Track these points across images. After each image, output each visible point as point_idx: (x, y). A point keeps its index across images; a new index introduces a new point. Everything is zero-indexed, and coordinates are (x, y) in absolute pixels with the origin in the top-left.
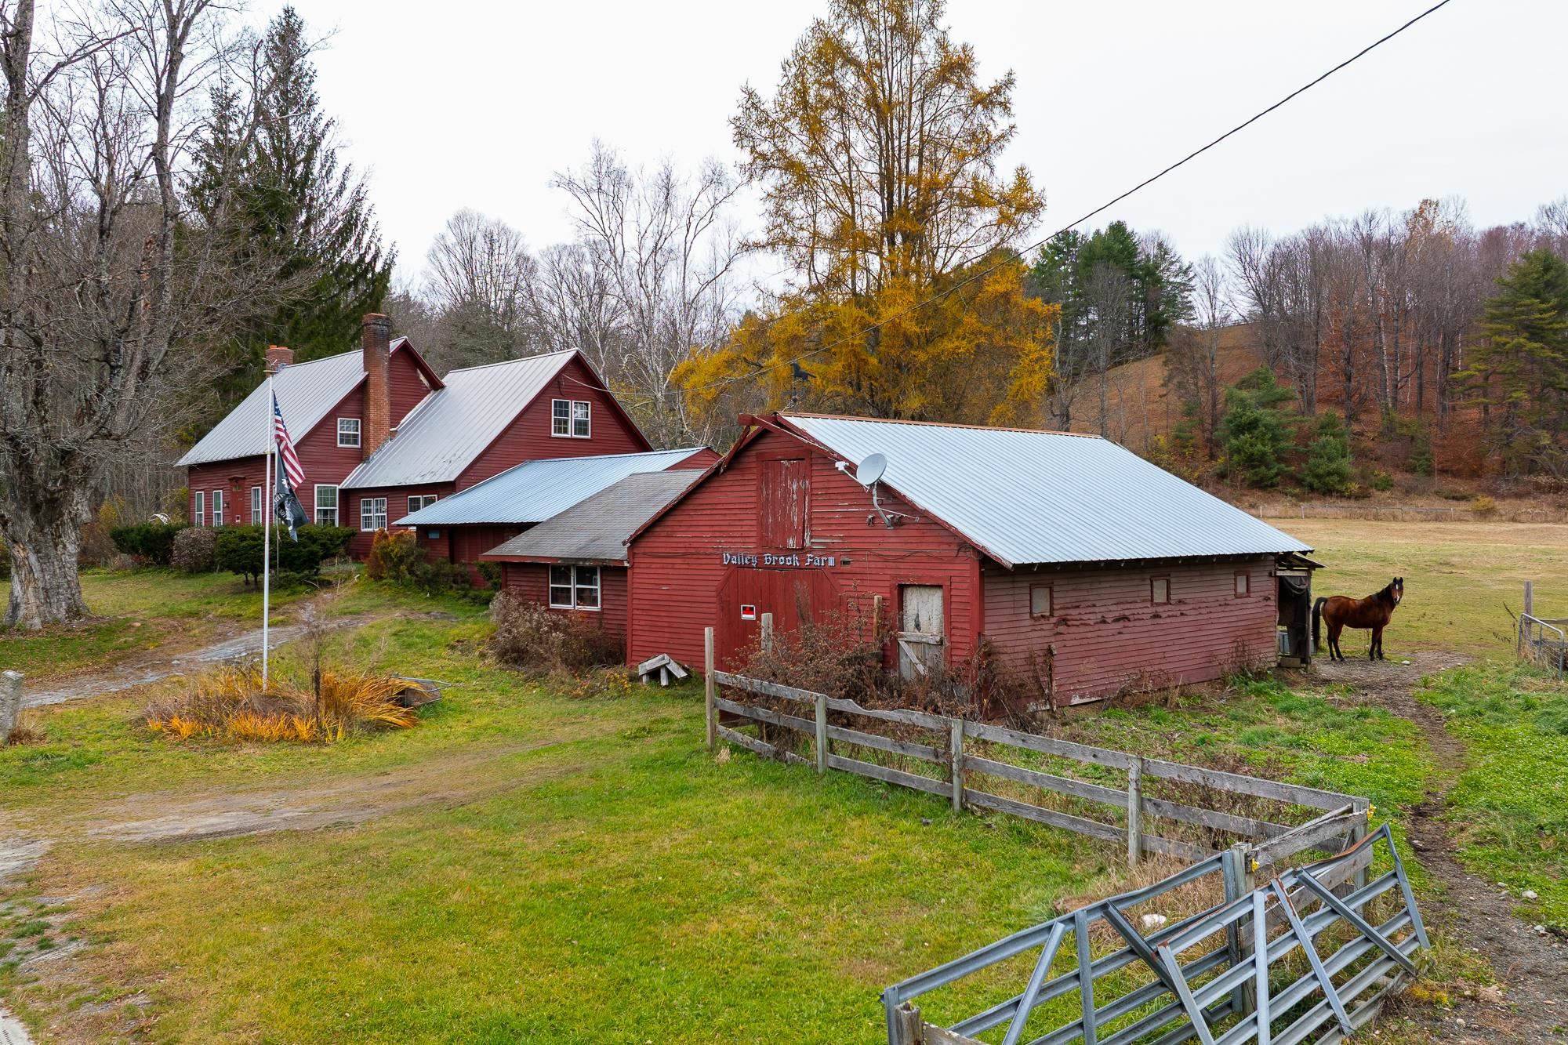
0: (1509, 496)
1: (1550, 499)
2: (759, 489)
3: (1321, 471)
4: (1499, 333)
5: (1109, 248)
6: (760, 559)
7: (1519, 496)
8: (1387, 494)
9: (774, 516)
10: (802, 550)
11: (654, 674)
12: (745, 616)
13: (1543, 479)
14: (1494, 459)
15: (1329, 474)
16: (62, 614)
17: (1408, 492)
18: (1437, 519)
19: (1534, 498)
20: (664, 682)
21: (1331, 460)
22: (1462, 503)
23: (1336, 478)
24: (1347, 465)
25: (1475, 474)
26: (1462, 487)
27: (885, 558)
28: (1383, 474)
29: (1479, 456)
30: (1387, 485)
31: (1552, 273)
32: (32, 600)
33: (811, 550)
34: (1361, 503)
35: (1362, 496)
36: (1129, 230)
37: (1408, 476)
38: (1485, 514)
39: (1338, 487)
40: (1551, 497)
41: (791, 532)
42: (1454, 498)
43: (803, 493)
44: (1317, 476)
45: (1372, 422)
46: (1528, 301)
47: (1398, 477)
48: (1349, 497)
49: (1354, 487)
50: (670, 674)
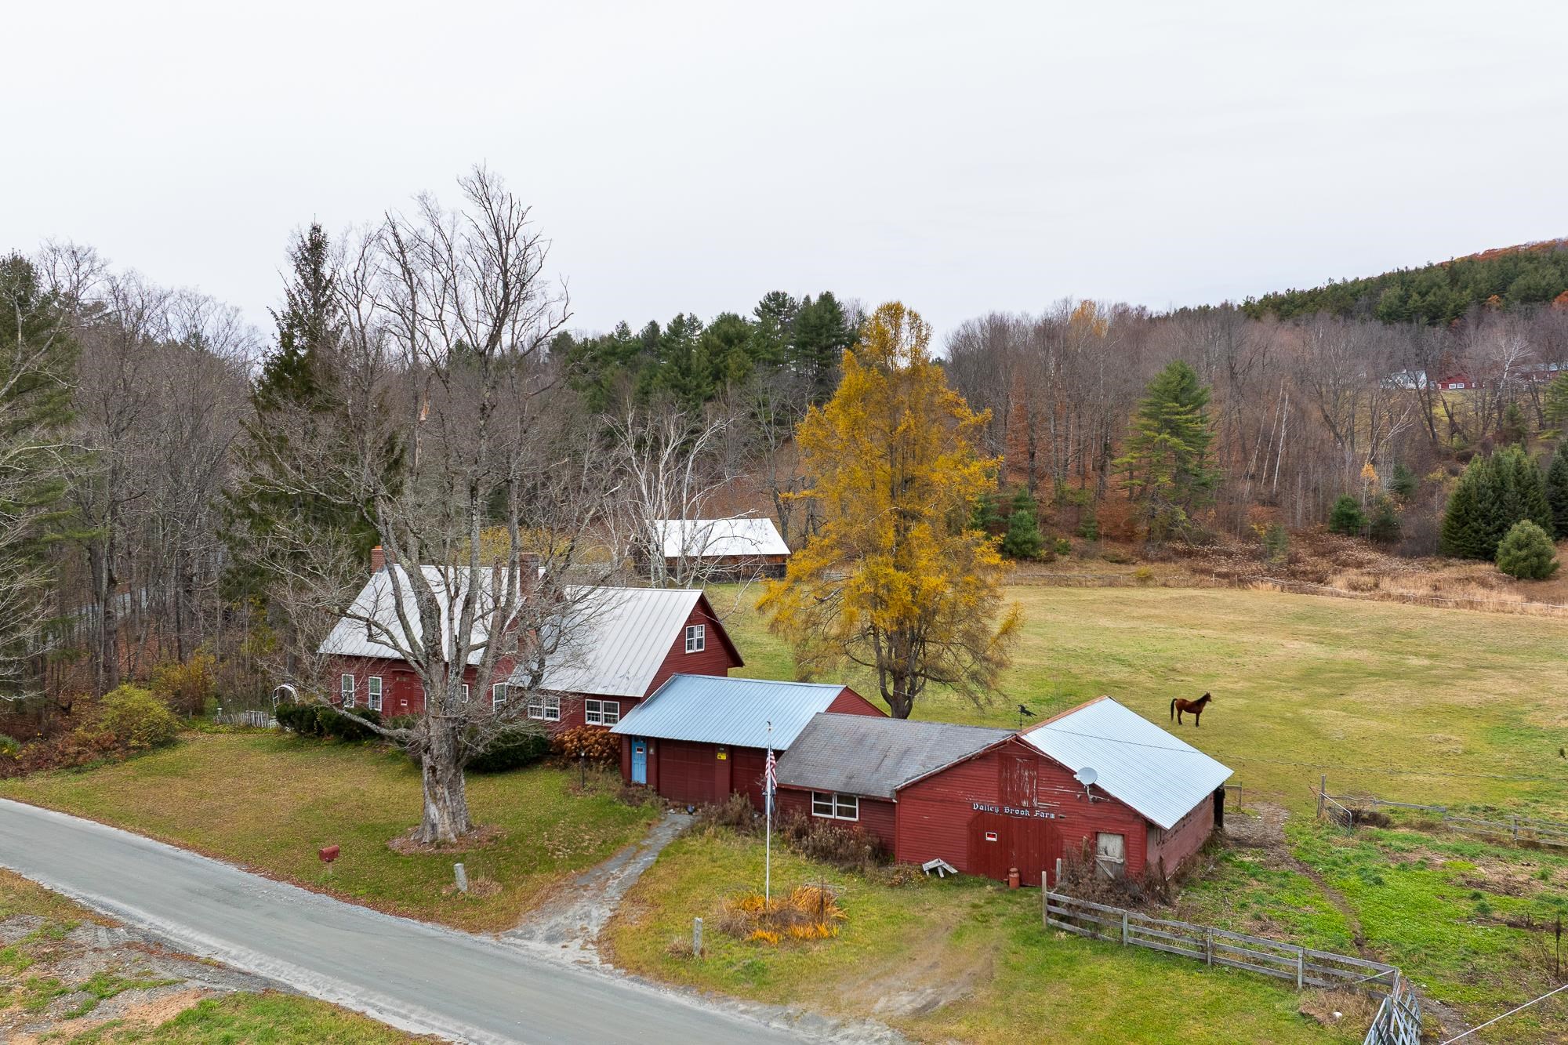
0: (1156, 561)
1: (1185, 564)
2: (1000, 772)
3: (1019, 540)
4: (1147, 427)
5: (820, 318)
6: (1002, 810)
7: (1163, 560)
8: (1067, 558)
9: (1012, 787)
10: (1032, 809)
11: (934, 871)
12: (988, 839)
13: (1180, 546)
14: (1142, 527)
15: (1025, 542)
16: (464, 829)
17: (1083, 555)
18: (1111, 585)
19: (1176, 563)
20: (942, 875)
21: (1027, 530)
22: (1123, 566)
23: (1030, 546)
24: (1038, 534)
25: (1129, 538)
26: (1122, 551)
27: (1088, 818)
28: (1064, 540)
29: (1131, 524)
30: (1065, 550)
31: (1187, 381)
32: (447, 821)
33: (1038, 809)
34: (1050, 565)
35: (1049, 560)
36: (837, 300)
37: (1080, 541)
38: (1144, 580)
39: (1032, 553)
40: (1185, 562)
41: (1024, 797)
42: (1117, 562)
43: (1031, 778)
44: (1015, 544)
45: (1048, 490)
46: (1171, 404)
47: (1073, 542)
48: (1040, 561)
49: (1043, 553)
50: (945, 871)
